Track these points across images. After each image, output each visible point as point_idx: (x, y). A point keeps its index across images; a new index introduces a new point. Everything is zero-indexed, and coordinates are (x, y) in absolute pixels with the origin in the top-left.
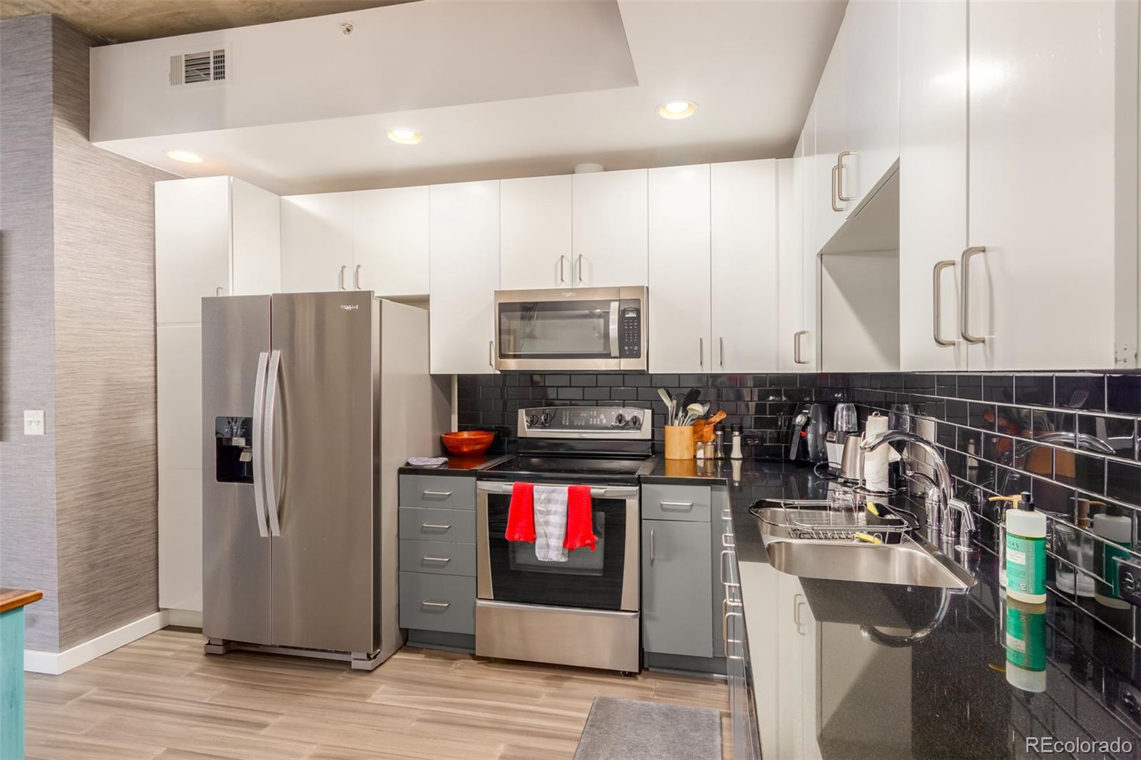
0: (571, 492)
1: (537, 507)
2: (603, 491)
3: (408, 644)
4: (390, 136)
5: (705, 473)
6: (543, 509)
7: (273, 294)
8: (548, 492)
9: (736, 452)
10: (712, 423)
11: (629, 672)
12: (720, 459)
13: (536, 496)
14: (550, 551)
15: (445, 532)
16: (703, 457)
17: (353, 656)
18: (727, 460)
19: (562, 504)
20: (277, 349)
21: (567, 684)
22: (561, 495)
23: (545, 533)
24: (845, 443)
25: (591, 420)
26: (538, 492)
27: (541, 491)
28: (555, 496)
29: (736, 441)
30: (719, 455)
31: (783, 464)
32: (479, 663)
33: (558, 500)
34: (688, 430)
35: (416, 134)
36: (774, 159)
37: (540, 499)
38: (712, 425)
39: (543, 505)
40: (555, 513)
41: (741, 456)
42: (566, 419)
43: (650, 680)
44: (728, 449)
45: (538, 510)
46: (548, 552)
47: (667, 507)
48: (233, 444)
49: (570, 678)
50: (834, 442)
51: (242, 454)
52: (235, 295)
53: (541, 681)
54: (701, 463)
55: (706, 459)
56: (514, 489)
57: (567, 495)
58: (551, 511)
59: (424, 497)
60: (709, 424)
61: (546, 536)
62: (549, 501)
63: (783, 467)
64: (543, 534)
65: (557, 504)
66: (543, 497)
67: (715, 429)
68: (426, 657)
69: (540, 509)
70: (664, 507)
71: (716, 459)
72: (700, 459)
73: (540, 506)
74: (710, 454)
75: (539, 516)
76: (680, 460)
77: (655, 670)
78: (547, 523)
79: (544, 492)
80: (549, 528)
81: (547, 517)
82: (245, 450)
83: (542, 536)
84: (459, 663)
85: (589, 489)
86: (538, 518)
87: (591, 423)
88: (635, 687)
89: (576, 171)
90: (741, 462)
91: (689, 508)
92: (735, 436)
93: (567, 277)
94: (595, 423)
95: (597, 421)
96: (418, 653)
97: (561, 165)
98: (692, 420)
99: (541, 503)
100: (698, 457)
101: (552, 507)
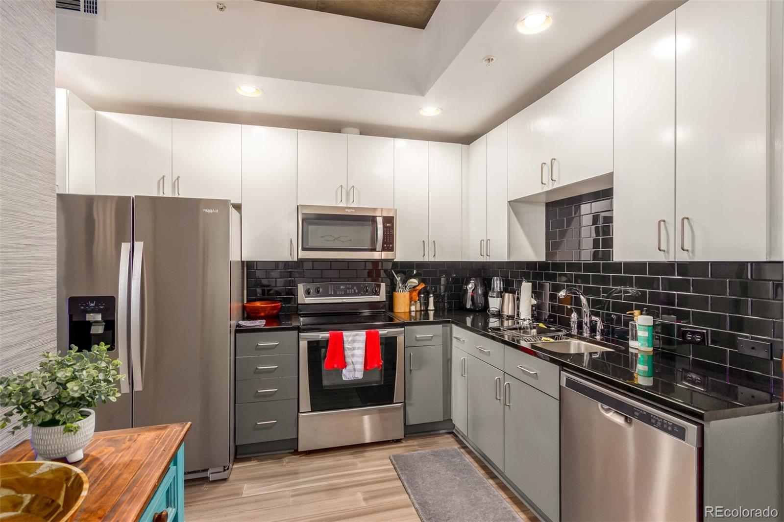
0: (367, 334)
1: (346, 346)
2: (386, 332)
3: (238, 457)
4: (238, 91)
5: (416, 319)
6: (351, 347)
7: (135, 196)
8: (353, 336)
9: (431, 307)
10: (417, 290)
11: (396, 440)
12: (423, 311)
13: (345, 339)
14: (356, 372)
15: (274, 371)
16: (414, 310)
17: (210, 471)
18: (427, 310)
19: (362, 343)
20: (138, 240)
21: (366, 454)
22: (362, 337)
23: (352, 362)
24: (502, 297)
25: (348, 290)
26: (346, 336)
27: (348, 336)
28: (357, 338)
29: (431, 300)
30: (423, 309)
31: (453, 312)
32: (300, 456)
33: (360, 340)
34: (407, 294)
35: (257, 89)
36: (460, 144)
37: (348, 341)
38: (418, 291)
39: (350, 344)
40: (359, 348)
41: (434, 309)
42: (331, 291)
43: (409, 441)
44: (427, 304)
45: (348, 348)
46: (355, 373)
47: (420, 338)
48: (87, 320)
49: (365, 451)
50: (494, 297)
51: (92, 327)
52: (70, 193)
53: (351, 456)
54: (413, 314)
55: (416, 311)
56: (331, 336)
57: (365, 337)
58: (355, 347)
59: (258, 348)
60: (416, 291)
61: (353, 364)
62: (354, 341)
63: (453, 313)
64: (351, 363)
65: (360, 342)
66: (350, 339)
67: (419, 293)
68: (258, 461)
69: (349, 347)
70: (417, 338)
71: (421, 311)
72: (413, 311)
73: (348, 345)
74: (418, 309)
75: (348, 351)
76: (404, 312)
77: (408, 435)
78: (353, 355)
79: (350, 336)
80: (355, 358)
81: (353, 351)
82: (93, 324)
83: (350, 364)
84: (286, 460)
85: (378, 332)
86: (348, 353)
87: (348, 292)
88: (405, 446)
89: (342, 131)
90: (433, 311)
91: (430, 338)
92: (431, 297)
93: (344, 200)
94: (350, 292)
95: (352, 291)
96: (251, 461)
97: (334, 127)
98: (410, 289)
99: (349, 343)
100: (412, 310)
101: (356, 345)
